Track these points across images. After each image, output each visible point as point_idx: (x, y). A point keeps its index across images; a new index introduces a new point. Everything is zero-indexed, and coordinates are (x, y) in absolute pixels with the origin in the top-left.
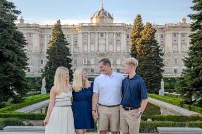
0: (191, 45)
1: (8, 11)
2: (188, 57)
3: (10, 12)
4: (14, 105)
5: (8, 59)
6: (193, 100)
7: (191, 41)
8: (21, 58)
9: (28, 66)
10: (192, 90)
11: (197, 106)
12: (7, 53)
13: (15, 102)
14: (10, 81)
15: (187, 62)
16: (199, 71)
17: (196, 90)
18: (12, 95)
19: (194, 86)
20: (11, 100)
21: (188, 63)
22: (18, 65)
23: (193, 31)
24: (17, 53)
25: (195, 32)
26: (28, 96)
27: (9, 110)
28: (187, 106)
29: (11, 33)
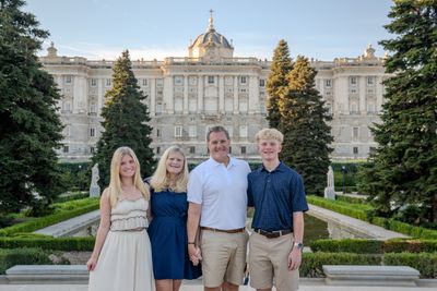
0: (387, 100)
1: (23, 31)
2: (381, 123)
3: (27, 33)
4: (32, 220)
5: (22, 127)
6: (393, 208)
7: (385, 93)
8: (49, 125)
9: (63, 142)
10: (390, 189)
11: (401, 220)
12: (20, 114)
13: (34, 214)
14: (26, 170)
15: (378, 133)
16: (404, 150)
17: (398, 189)
18: (28, 199)
19: (394, 180)
20: (27, 209)
21: (382, 135)
22: (42, 140)
23: (390, 72)
24: (41, 115)
25: (394, 75)
26: (62, 200)
27: (21, 230)
28: (381, 220)
29: (28, 75)
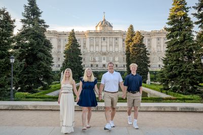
1: (40, 26)
2: (165, 57)
3: (42, 26)
4: (44, 91)
5: (40, 59)
6: (170, 87)
7: (167, 46)
8: (49, 58)
9: (54, 64)
10: (168, 80)
11: (172, 91)
12: (40, 55)
13: (43, 89)
14: (42, 74)
15: (164, 61)
16: (173, 66)
17: (171, 80)
18: (42, 84)
19: (169, 77)
20: (41, 87)
21: (165, 61)
22: (47, 63)
23: (168, 39)
24: (46, 55)
26: (53, 84)
27: (41, 94)
28: (165, 91)
29: (42, 41)
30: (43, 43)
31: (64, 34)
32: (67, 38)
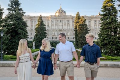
1: (20, 12)
2: (100, 32)
5: (20, 34)
6: (102, 52)
7: (101, 26)
8: (25, 33)
9: (29, 37)
10: (102, 47)
11: (104, 54)
12: (20, 31)
16: (105, 39)
17: (103, 47)
19: (102, 45)
21: (100, 35)
22: (24, 36)
24: (24, 31)
25: (103, 22)
29: (21, 22)
30: (22, 24)
31: (35, 18)
32: (37, 20)
